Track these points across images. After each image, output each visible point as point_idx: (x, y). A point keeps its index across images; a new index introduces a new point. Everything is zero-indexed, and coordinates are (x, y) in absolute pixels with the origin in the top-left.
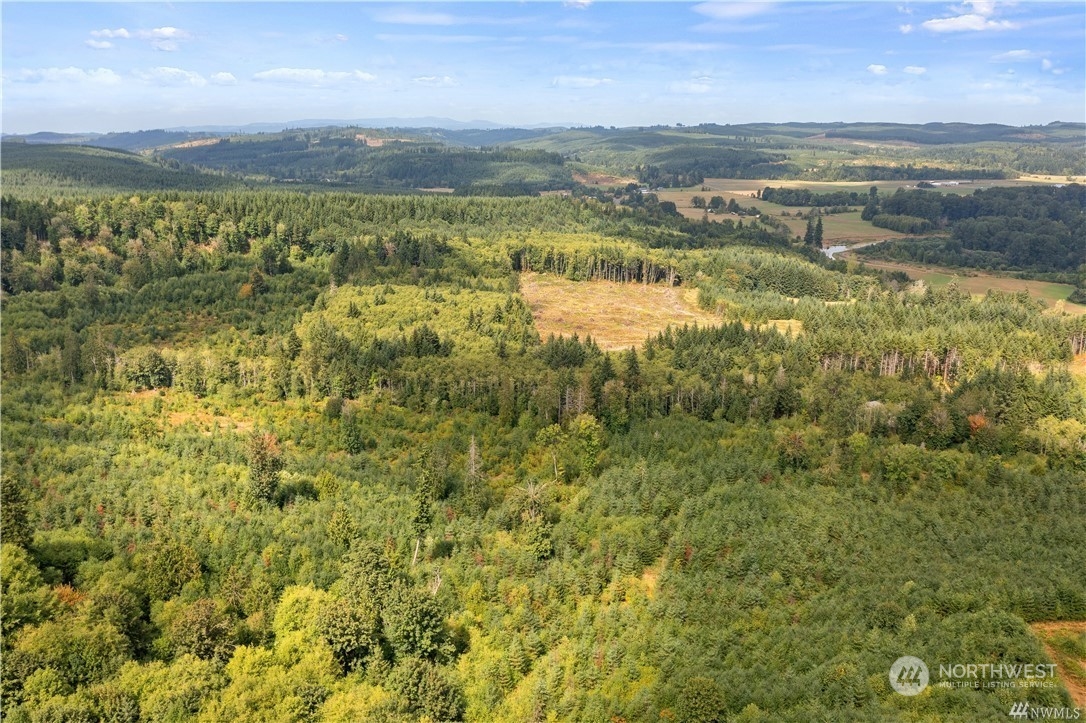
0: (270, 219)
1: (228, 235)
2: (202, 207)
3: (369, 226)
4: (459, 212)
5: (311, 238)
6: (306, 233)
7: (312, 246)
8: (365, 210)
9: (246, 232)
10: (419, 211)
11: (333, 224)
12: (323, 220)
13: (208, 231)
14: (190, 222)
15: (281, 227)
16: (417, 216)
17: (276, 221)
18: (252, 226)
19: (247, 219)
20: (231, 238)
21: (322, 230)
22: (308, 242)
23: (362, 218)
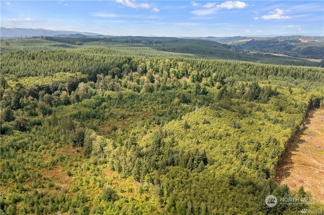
0: (211, 71)
1: (194, 76)
2: (189, 64)
3: (253, 77)
4: (301, 74)
5: (225, 80)
6: (224, 77)
7: (225, 83)
8: (253, 70)
9: (202, 75)
10: (279, 72)
11: (237, 75)
12: (233, 73)
13: (189, 74)
14: (183, 69)
15: (214, 74)
16: (278, 74)
17: (214, 72)
18: (204, 73)
19: (203, 70)
20: (194, 77)
21: (231, 77)
22: (224, 81)
23: (251, 74)
